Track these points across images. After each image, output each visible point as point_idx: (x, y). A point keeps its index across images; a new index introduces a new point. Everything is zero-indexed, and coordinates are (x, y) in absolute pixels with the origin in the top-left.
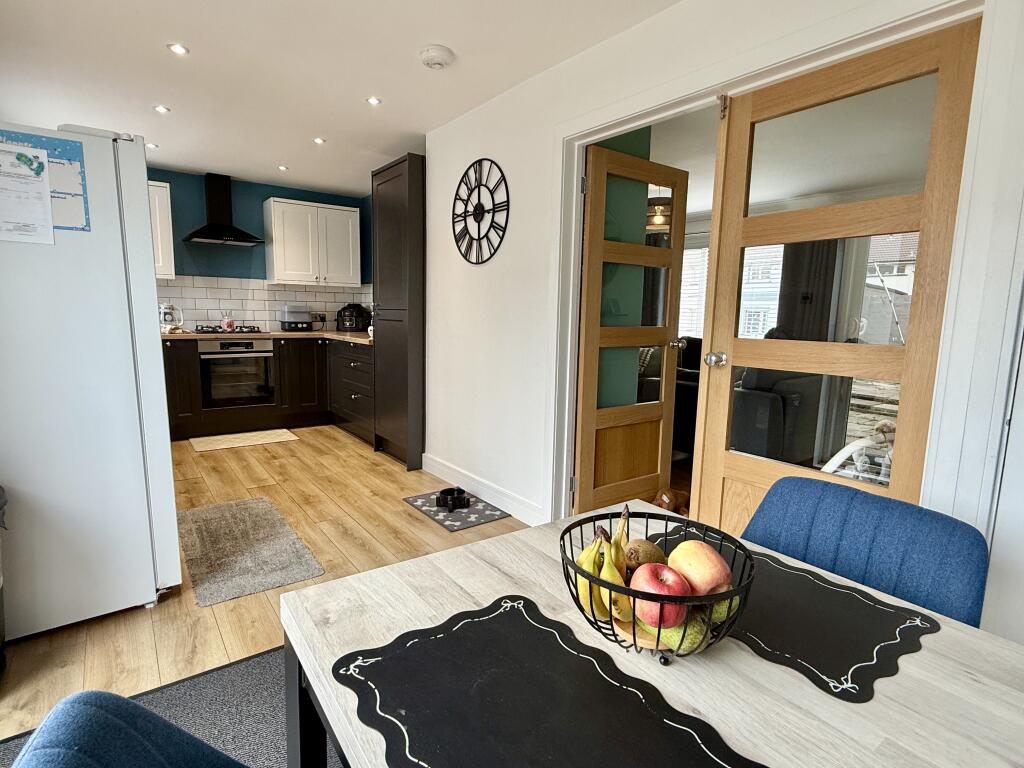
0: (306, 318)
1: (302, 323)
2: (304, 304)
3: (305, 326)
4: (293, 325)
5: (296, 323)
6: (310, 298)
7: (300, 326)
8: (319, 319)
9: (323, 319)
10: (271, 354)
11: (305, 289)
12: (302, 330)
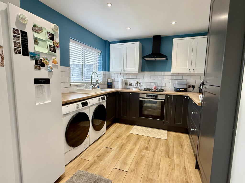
0: (185, 87)
1: (182, 89)
2: (185, 81)
3: (183, 90)
4: (178, 89)
5: (180, 89)
6: (189, 78)
7: (181, 90)
8: (192, 87)
9: (193, 87)
10: (163, 101)
11: (187, 74)
12: (182, 91)
